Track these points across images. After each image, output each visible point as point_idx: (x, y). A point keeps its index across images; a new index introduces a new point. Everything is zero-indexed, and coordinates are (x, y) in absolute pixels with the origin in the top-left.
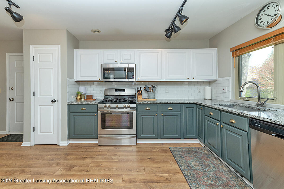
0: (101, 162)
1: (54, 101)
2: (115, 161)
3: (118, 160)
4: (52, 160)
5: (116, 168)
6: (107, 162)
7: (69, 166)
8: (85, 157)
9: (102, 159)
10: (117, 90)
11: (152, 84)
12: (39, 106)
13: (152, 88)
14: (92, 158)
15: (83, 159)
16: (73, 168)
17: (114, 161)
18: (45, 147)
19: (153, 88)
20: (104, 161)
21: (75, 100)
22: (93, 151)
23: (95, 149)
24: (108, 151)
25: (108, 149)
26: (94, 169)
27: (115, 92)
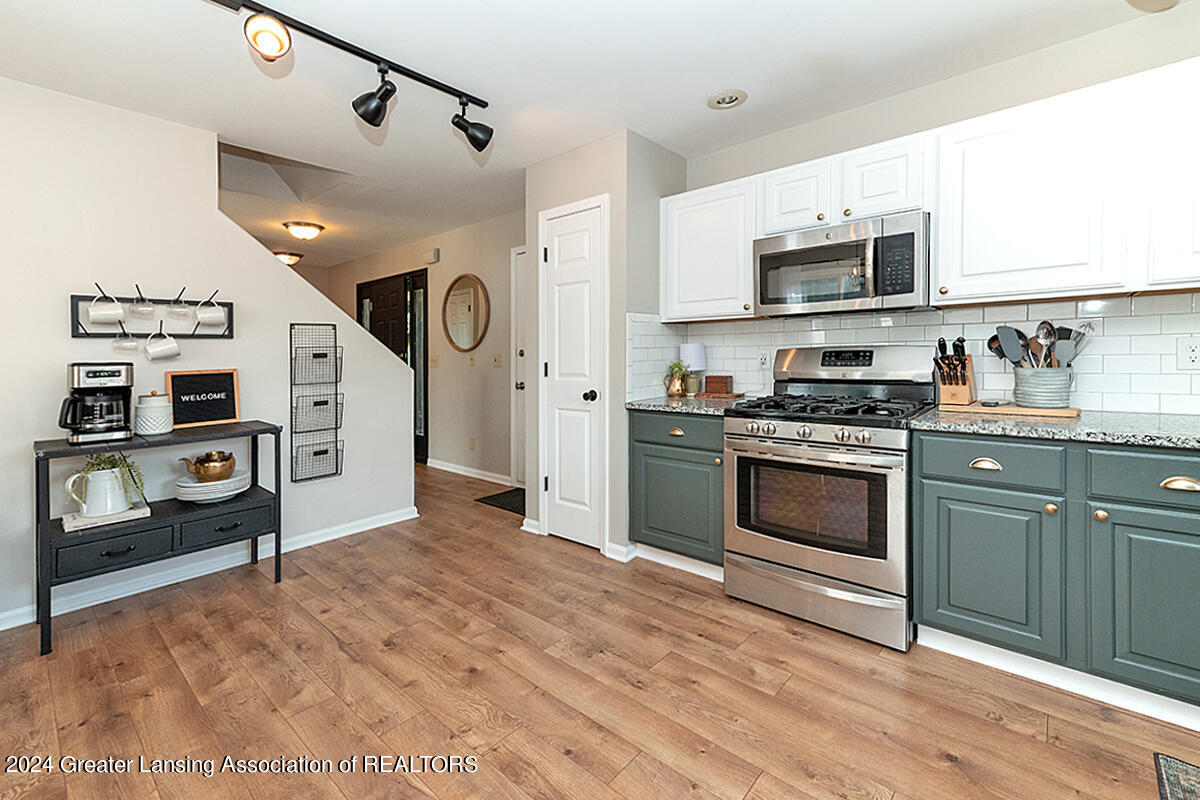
0: (701, 669)
1: (591, 396)
2: (757, 691)
3: (773, 694)
4: (562, 600)
5: (747, 723)
6: (723, 680)
7: (595, 638)
8: (655, 627)
9: (712, 659)
10: (833, 357)
11: (1045, 319)
12: (560, 409)
13: (1042, 341)
14: (676, 639)
15: (644, 630)
16: (602, 652)
17: (753, 689)
18: (568, 548)
19: (1053, 344)
20: (715, 672)
21: (663, 393)
22: (695, 611)
23: (707, 606)
24: (753, 634)
25: (755, 623)
26: (660, 688)
27: (823, 365)
